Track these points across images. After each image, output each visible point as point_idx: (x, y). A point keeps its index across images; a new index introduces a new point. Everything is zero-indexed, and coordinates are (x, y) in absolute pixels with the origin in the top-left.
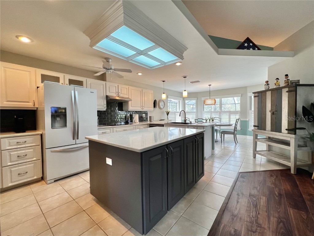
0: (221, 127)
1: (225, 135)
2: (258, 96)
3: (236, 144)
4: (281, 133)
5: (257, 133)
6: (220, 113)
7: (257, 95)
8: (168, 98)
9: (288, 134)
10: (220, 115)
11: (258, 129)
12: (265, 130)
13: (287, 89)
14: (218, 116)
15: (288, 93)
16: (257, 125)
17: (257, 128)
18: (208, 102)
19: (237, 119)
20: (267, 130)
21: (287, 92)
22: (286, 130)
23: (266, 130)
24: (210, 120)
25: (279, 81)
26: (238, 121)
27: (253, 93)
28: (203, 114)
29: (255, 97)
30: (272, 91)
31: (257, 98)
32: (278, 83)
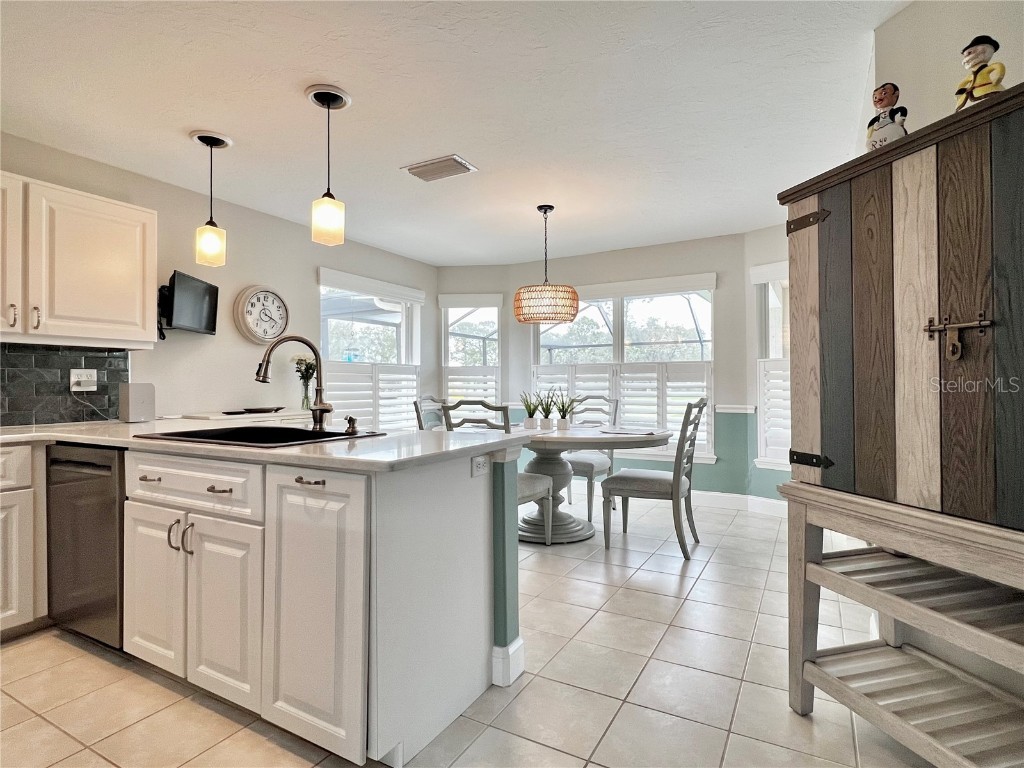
0: (618, 453)
1: (632, 501)
2: (819, 217)
3: (687, 558)
5: (815, 518)
6: (615, 373)
7: (811, 205)
8: (318, 282)
10: (615, 387)
11: (825, 484)
14: (606, 393)
16: (817, 452)
17: (814, 473)
19: (690, 407)
23: (892, 500)
24: (547, 412)
25: (995, 59)
26: (697, 417)
27: (785, 198)
28: (534, 380)
29: (795, 226)
30: (947, 139)
31: (815, 229)
32: (994, 72)
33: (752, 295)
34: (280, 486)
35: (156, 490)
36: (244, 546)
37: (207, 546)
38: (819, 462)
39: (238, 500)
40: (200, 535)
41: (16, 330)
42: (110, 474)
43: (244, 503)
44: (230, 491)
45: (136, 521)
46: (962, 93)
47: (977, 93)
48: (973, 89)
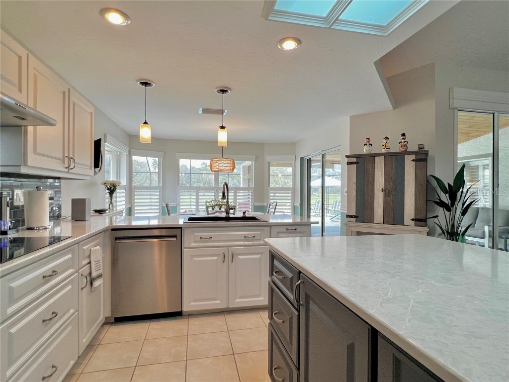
2: (356, 163)
4: (404, 225)
7: (354, 160)
8: (105, 141)
9: (416, 226)
11: (356, 221)
12: (372, 222)
13: (413, 157)
15: (414, 162)
16: (355, 214)
17: (354, 219)
18: (226, 165)
20: (375, 222)
21: (413, 160)
22: (413, 220)
27: (347, 156)
29: (349, 163)
30: (386, 156)
31: (355, 165)
32: (388, 144)
33: (266, 165)
34: (278, 232)
35: (206, 242)
36: (261, 253)
37: (240, 257)
38: (355, 217)
39: (257, 239)
40: (236, 254)
41: (67, 170)
42: (175, 239)
43: (259, 240)
44: (254, 237)
45: (192, 256)
46: (383, 146)
47: (387, 147)
48: (386, 146)
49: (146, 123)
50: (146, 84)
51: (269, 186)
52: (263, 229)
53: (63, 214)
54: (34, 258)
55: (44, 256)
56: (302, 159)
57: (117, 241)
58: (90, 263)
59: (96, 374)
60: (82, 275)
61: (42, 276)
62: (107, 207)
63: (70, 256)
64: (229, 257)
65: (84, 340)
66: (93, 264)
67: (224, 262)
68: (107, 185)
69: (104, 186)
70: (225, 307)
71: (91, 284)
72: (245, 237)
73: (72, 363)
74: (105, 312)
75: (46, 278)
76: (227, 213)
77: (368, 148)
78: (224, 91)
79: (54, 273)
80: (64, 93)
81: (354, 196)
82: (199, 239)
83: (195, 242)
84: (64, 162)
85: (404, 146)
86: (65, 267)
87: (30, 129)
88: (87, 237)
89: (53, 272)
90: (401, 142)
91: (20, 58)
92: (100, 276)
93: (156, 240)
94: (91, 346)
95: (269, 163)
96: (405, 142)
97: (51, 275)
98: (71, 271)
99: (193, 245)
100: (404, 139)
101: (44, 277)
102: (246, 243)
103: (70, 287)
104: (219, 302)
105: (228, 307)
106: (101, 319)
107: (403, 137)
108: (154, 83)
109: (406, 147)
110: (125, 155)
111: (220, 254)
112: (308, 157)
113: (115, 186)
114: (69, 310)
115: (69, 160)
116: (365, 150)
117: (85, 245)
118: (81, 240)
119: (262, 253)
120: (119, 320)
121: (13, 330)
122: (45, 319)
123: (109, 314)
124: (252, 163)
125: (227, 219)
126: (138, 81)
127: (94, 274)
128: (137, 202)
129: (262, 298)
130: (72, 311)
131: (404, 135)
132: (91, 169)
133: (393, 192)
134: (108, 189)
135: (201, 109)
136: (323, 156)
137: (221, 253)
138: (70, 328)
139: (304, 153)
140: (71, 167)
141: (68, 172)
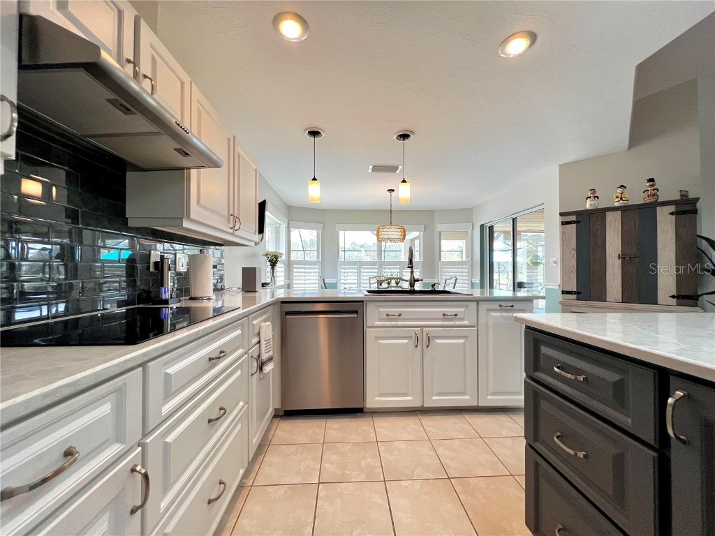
2: (576, 222)
4: (657, 304)
6: (380, 265)
7: (572, 218)
9: (678, 305)
11: (578, 299)
13: (672, 208)
15: (674, 217)
16: (575, 290)
17: (574, 296)
20: (608, 299)
21: (672, 214)
22: (673, 297)
27: (561, 215)
28: (339, 268)
29: (563, 223)
30: (625, 210)
31: (574, 226)
32: (626, 195)
33: (437, 235)
34: (488, 310)
35: (395, 320)
36: (465, 337)
37: (438, 341)
38: (575, 293)
39: (459, 319)
40: (433, 337)
41: (231, 231)
42: (356, 316)
43: (463, 319)
44: (456, 315)
45: (377, 338)
46: (617, 197)
47: (624, 199)
48: (621, 199)
49: (314, 179)
50: (314, 133)
51: (440, 260)
52: (467, 306)
53: (227, 284)
54: (198, 332)
55: (210, 330)
56: (482, 226)
57: (287, 317)
58: (259, 342)
59: (269, 489)
60: (252, 357)
61: (208, 358)
62: (268, 280)
63: (239, 332)
64: (422, 340)
65: (254, 441)
66: (263, 343)
67: (416, 346)
68: (268, 256)
69: (265, 258)
70: (419, 405)
71: (261, 369)
72: (444, 315)
73: (242, 472)
74: (274, 403)
75: (213, 360)
76: (412, 285)
77: (593, 202)
78: (404, 136)
79: (222, 354)
80: (229, 139)
81: (573, 266)
82: (385, 317)
83: (380, 320)
84: (229, 222)
85: (654, 195)
86: (234, 346)
87: (194, 172)
88: (257, 309)
89: (221, 352)
90: (648, 191)
91: (182, 83)
92: (270, 359)
93: (322, 316)
94: (262, 448)
95: (440, 233)
96: (654, 190)
97: (219, 358)
98: (240, 351)
99: (377, 323)
100: (652, 186)
101: (210, 359)
102: (446, 323)
103: (239, 372)
104: (410, 398)
105: (422, 406)
106: (270, 411)
107: (651, 183)
108: (323, 130)
109: (656, 197)
110: (284, 226)
111: (411, 337)
112: (489, 225)
113: (276, 257)
114: (238, 403)
115: (234, 218)
116: (589, 205)
117: (255, 318)
118: (251, 312)
119: (468, 336)
120: (289, 414)
121: (169, 439)
122: (212, 418)
123: (278, 406)
124: (420, 234)
125: (413, 292)
126: (305, 131)
127: (264, 357)
128: (296, 272)
129: (467, 397)
130: (241, 404)
131: (651, 180)
132: (255, 234)
133: (637, 259)
134: (270, 261)
135: (371, 167)
136: (514, 220)
137: (414, 335)
138: (239, 426)
139: (485, 220)
140: (236, 228)
141: (233, 234)
